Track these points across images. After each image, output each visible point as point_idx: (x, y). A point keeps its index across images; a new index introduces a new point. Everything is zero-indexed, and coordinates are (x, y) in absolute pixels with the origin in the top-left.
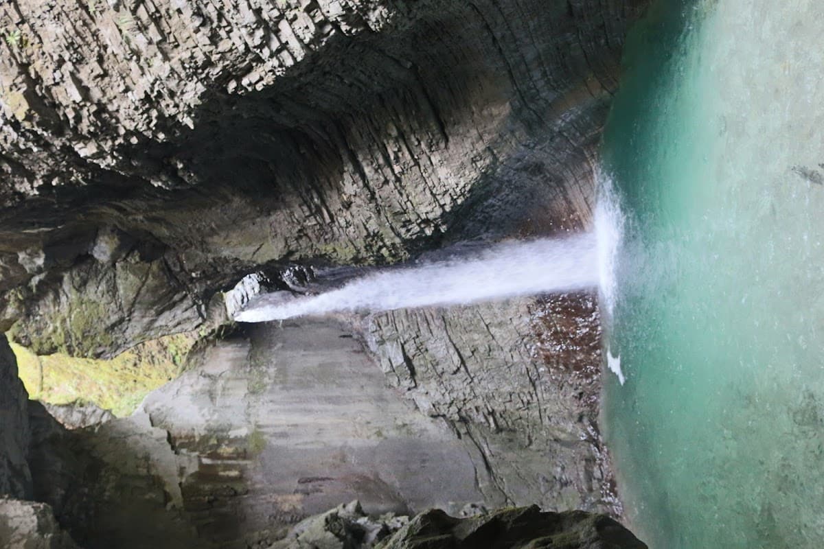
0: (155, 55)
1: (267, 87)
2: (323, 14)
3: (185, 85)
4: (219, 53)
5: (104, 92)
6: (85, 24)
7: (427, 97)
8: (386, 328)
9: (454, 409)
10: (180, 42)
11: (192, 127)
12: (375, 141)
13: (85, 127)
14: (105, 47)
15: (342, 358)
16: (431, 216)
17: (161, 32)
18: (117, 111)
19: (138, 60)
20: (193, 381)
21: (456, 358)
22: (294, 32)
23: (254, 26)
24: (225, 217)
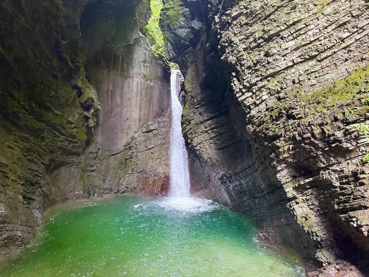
0: (246, 45)
1: (232, 87)
2: (253, 108)
3: (235, 57)
4: (244, 70)
5: (235, 25)
6: (260, 18)
7: (233, 144)
8: (163, 124)
9: (134, 145)
10: (250, 55)
11: (221, 59)
12: (219, 124)
13: (224, 17)
14: (251, 26)
15: (155, 108)
16: (193, 142)
17: (254, 48)
18: (229, 30)
19: (244, 39)
20: (150, 55)
21: (150, 147)
22: (247, 97)
23: (250, 83)
24: (200, 70)
